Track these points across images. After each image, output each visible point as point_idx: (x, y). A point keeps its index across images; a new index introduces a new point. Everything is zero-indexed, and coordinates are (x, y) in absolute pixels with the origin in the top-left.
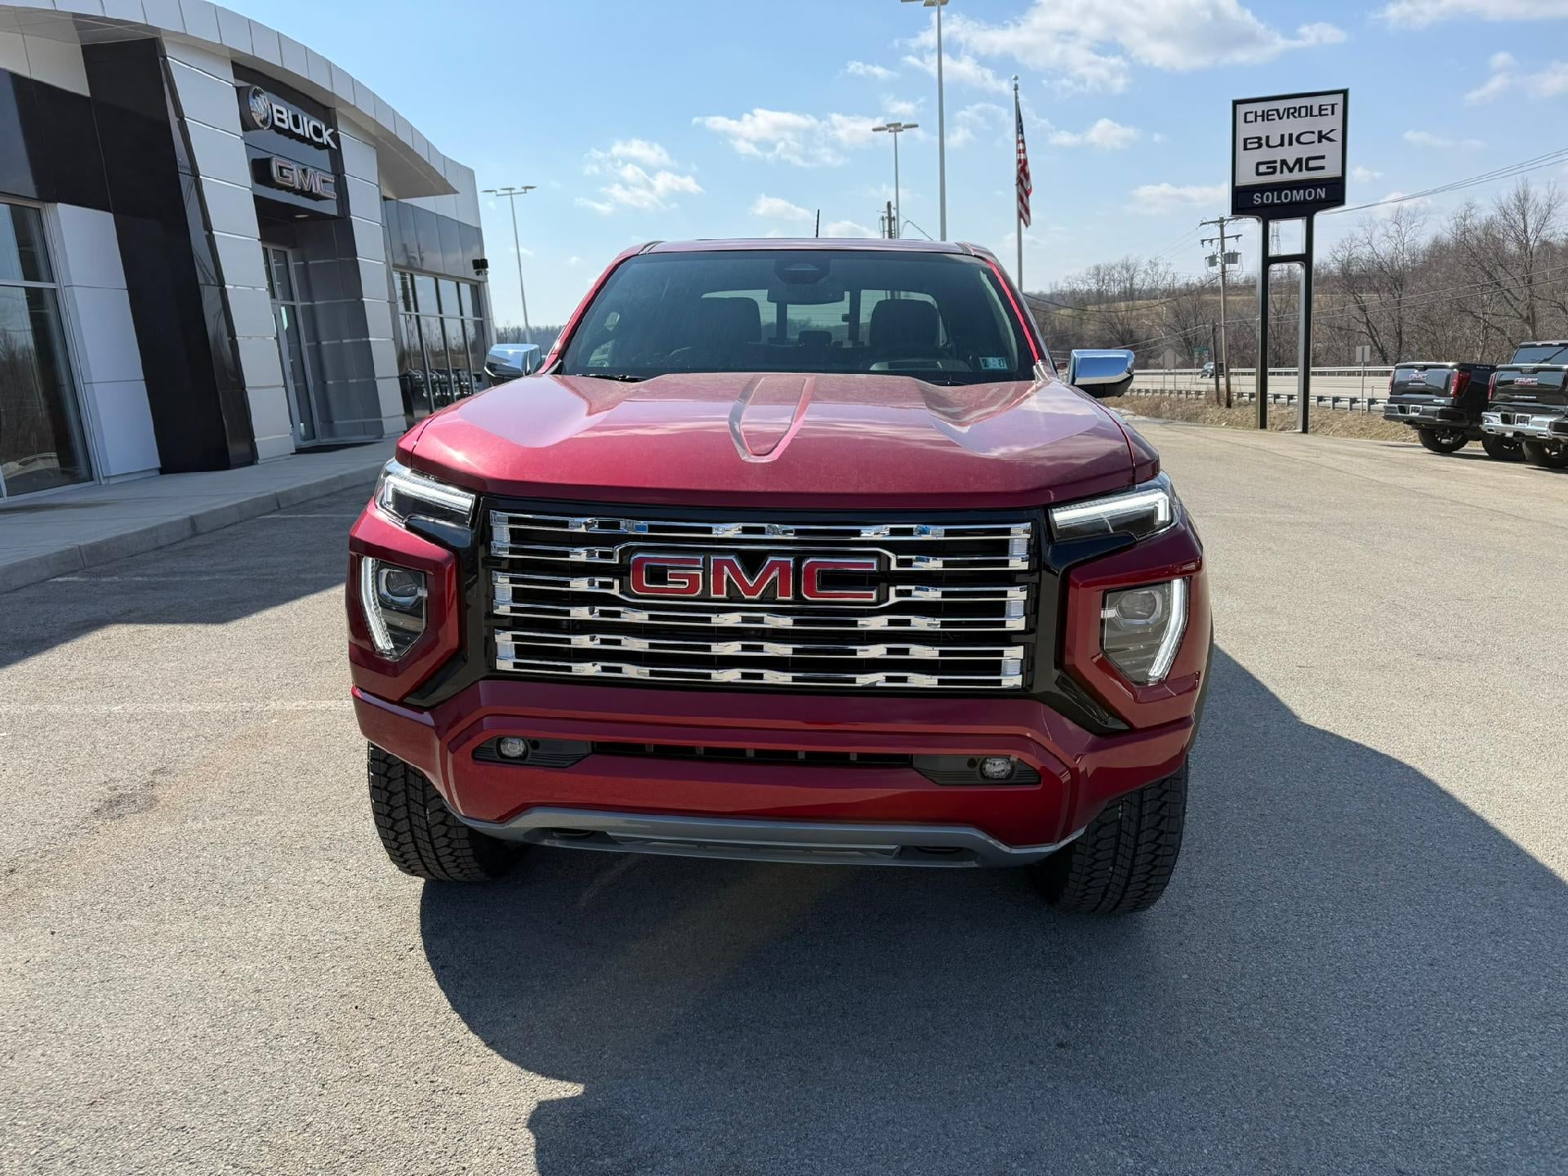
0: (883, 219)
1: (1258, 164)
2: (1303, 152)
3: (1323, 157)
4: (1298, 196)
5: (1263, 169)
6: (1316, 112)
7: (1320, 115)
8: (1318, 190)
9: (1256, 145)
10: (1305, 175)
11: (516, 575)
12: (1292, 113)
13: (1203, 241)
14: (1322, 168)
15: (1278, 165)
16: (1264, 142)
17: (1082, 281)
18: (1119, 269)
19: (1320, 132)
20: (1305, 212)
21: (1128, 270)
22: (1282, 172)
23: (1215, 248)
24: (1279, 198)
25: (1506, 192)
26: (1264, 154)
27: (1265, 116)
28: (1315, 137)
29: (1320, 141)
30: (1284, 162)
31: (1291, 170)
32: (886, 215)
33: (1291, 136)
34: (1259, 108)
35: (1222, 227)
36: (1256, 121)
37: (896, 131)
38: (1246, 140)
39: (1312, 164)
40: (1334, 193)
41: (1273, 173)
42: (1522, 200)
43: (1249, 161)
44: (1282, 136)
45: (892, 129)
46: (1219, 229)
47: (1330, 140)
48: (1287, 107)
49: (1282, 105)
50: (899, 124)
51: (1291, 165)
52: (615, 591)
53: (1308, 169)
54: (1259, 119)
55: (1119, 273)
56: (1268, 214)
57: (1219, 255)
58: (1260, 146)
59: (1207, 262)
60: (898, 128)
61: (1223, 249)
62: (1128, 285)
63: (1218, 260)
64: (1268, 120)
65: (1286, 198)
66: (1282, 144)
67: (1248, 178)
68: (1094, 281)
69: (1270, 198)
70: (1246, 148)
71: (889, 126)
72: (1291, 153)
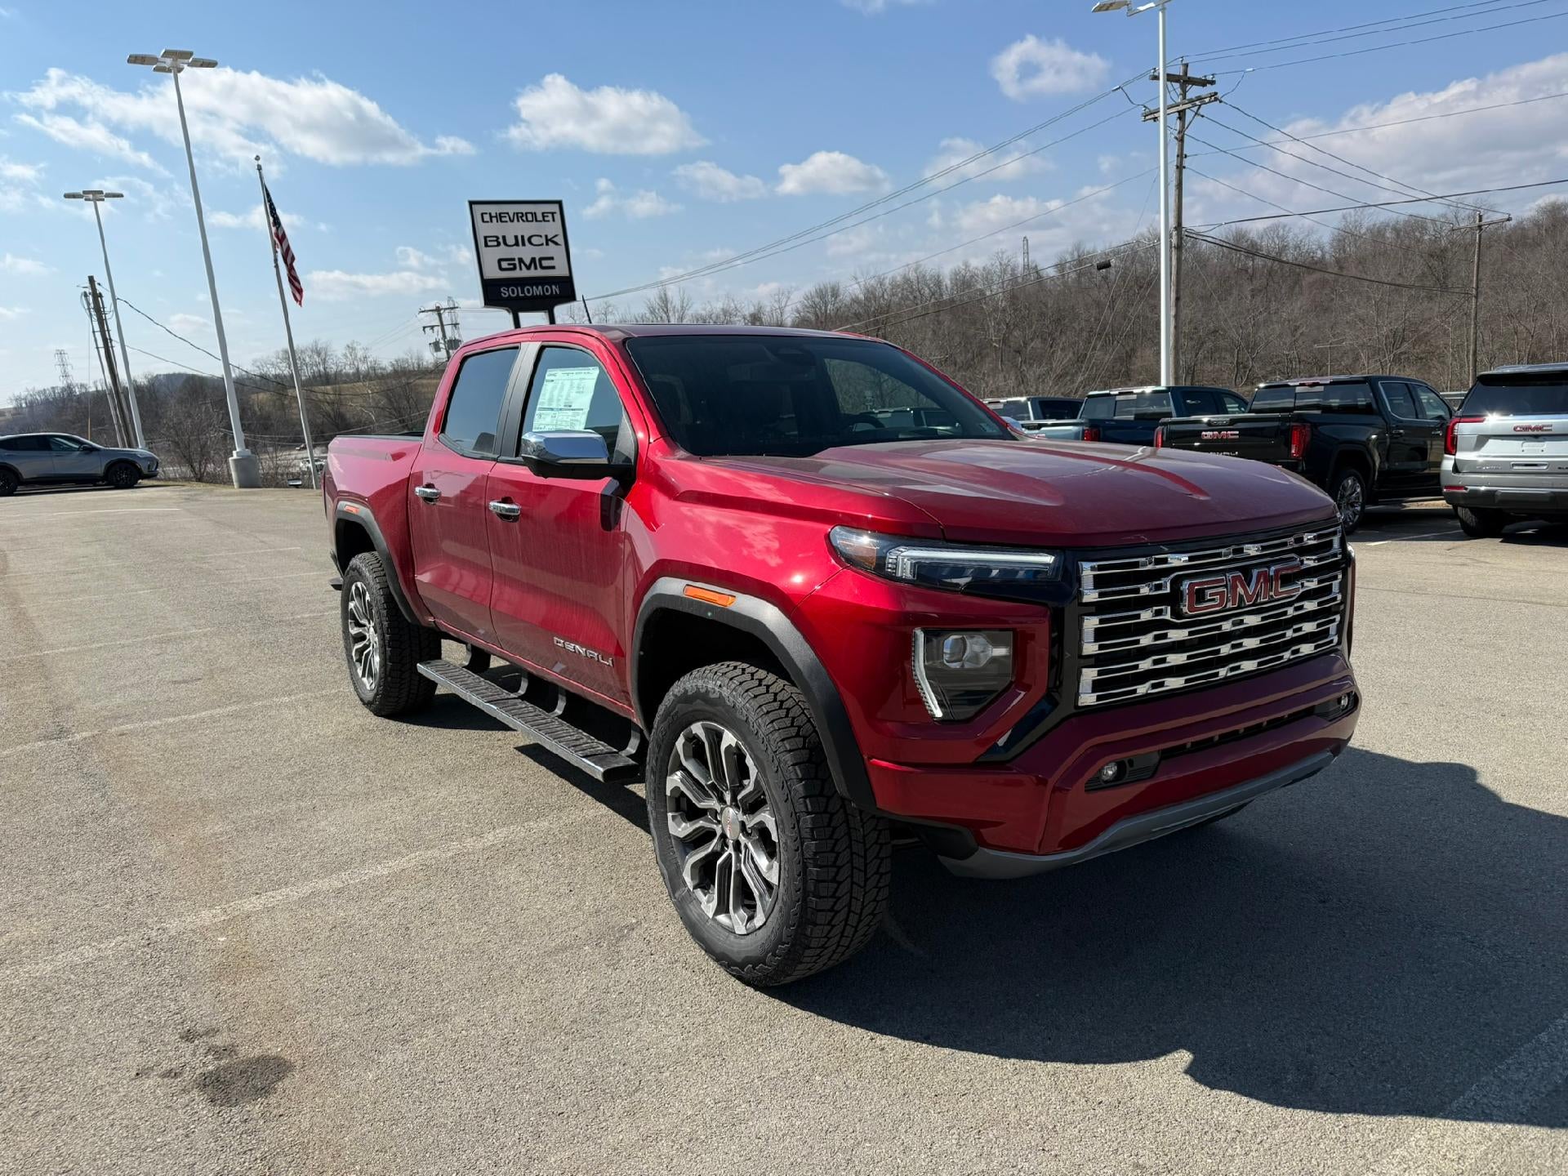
0: (85, 295)
1: (500, 261)
2: (538, 253)
3: (552, 258)
4: (538, 291)
5: (504, 265)
6: (540, 217)
7: (544, 220)
8: (554, 287)
9: (495, 243)
10: (540, 273)
11: (1104, 617)
12: (520, 217)
13: (424, 328)
14: (553, 268)
15: (517, 262)
16: (501, 240)
17: (272, 364)
18: (310, 353)
19: (546, 236)
20: (546, 304)
21: (319, 354)
22: (521, 269)
23: (436, 335)
24: (523, 292)
25: (653, 295)
26: (503, 252)
27: (500, 217)
28: (543, 240)
29: (547, 244)
30: (521, 260)
31: (528, 268)
32: (89, 290)
33: (523, 237)
34: (494, 210)
35: (440, 316)
36: (491, 221)
37: (95, 200)
38: (485, 238)
39: (545, 263)
40: (565, 290)
41: (514, 268)
42: (665, 301)
43: (491, 255)
44: (516, 237)
45: (91, 196)
46: (437, 317)
47: (556, 244)
48: (516, 211)
49: (511, 210)
50: (101, 192)
51: (528, 263)
52: (1168, 617)
53: (543, 268)
54: (494, 219)
55: (310, 357)
56: (516, 306)
57: (442, 341)
58: (499, 244)
59: (432, 348)
60: (99, 196)
61: (444, 336)
62: (322, 369)
63: (442, 346)
64: (501, 221)
65: (529, 292)
66: (517, 244)
67: (493, 273)
68: (284, 364)
69: (516, 292)
70: (486, 245)
71: (84, 192)
72: (527, 253)
